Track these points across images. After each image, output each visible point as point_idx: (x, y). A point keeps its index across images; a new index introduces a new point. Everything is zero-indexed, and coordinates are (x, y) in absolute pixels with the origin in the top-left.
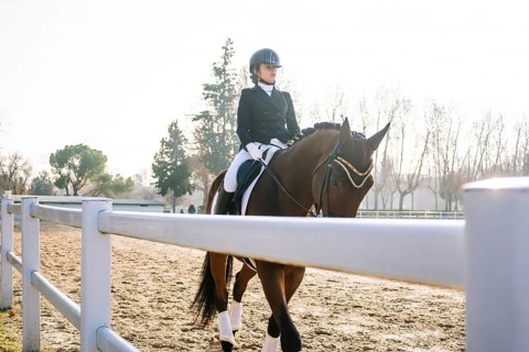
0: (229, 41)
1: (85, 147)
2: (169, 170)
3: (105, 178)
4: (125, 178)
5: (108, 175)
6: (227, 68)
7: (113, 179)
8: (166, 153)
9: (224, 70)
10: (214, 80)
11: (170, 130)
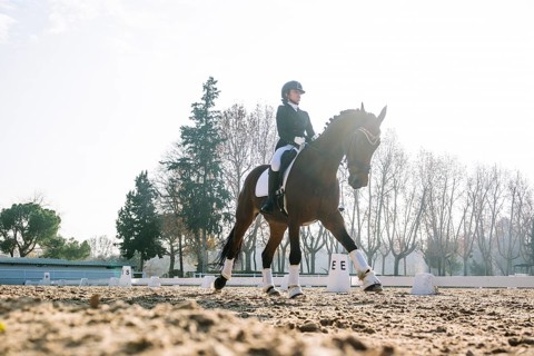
0: (212, 81)
1: (37, 206)
2: (137, 229)
3: (58, 242)
4: (81, 242)
5: (61, 238)
6: (210, 110)
7: (66, 243)
8: (133, 210)
9: (206, 112)
10: (192, 124)
11: (138, 184)
